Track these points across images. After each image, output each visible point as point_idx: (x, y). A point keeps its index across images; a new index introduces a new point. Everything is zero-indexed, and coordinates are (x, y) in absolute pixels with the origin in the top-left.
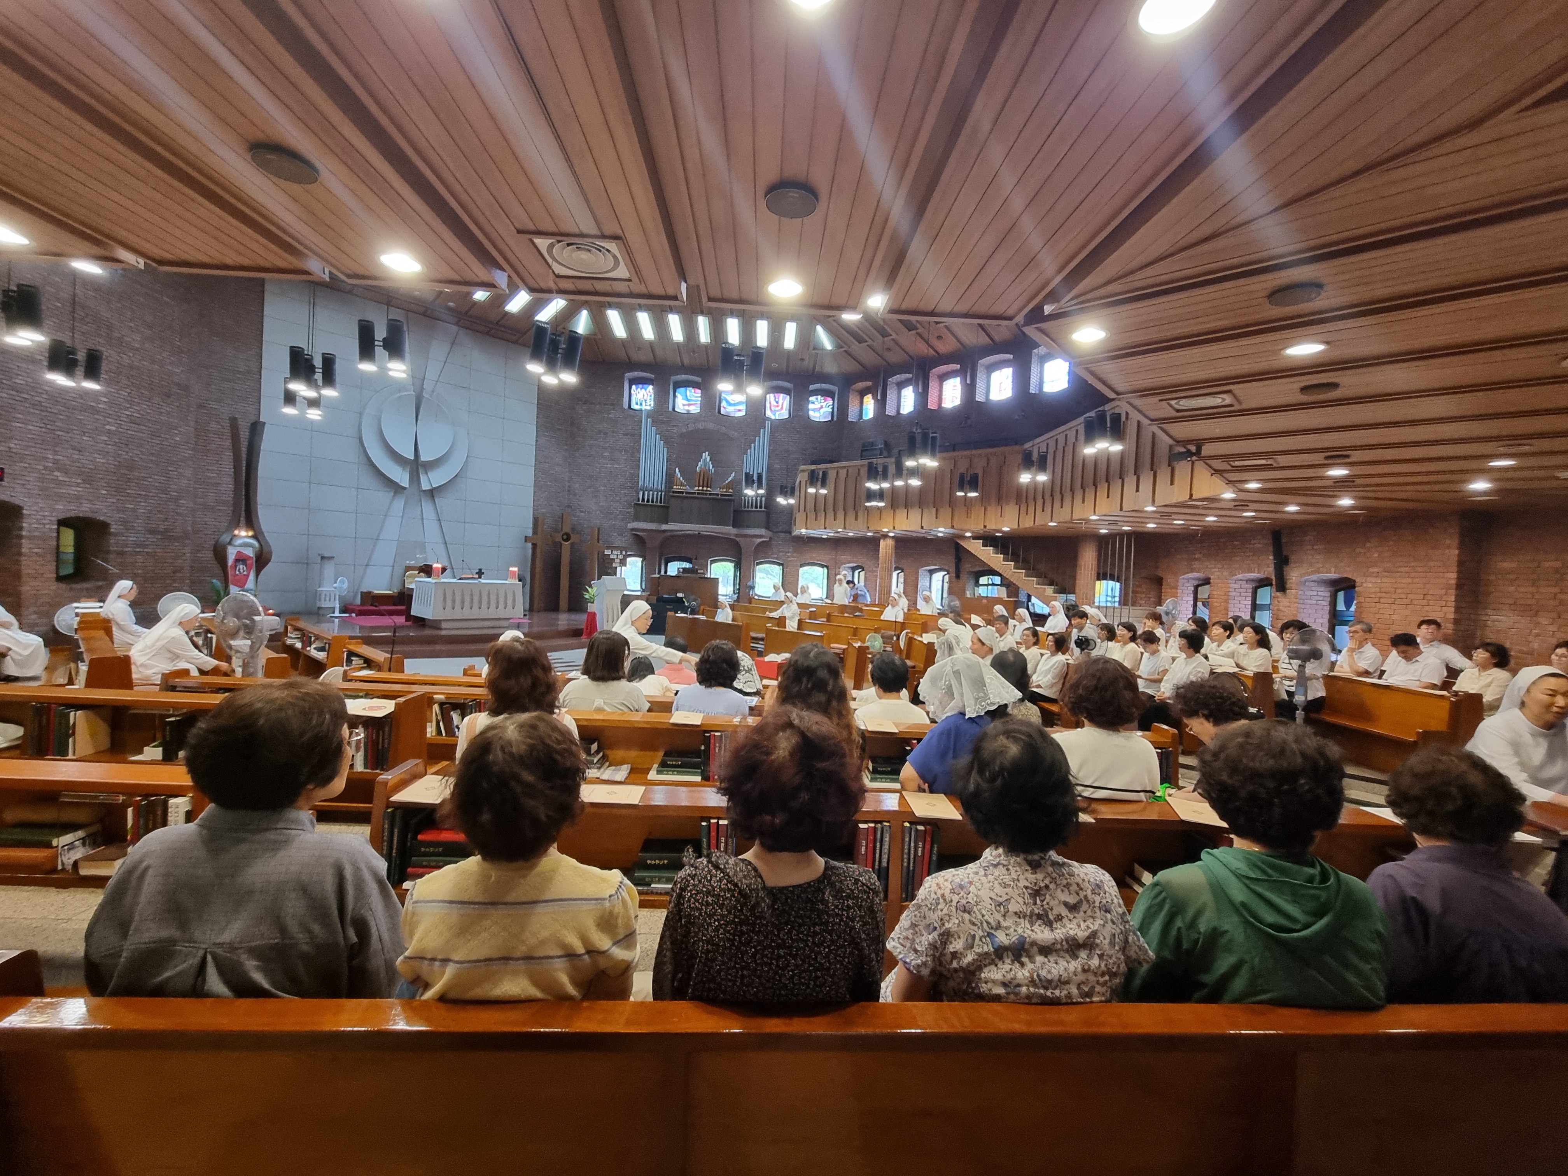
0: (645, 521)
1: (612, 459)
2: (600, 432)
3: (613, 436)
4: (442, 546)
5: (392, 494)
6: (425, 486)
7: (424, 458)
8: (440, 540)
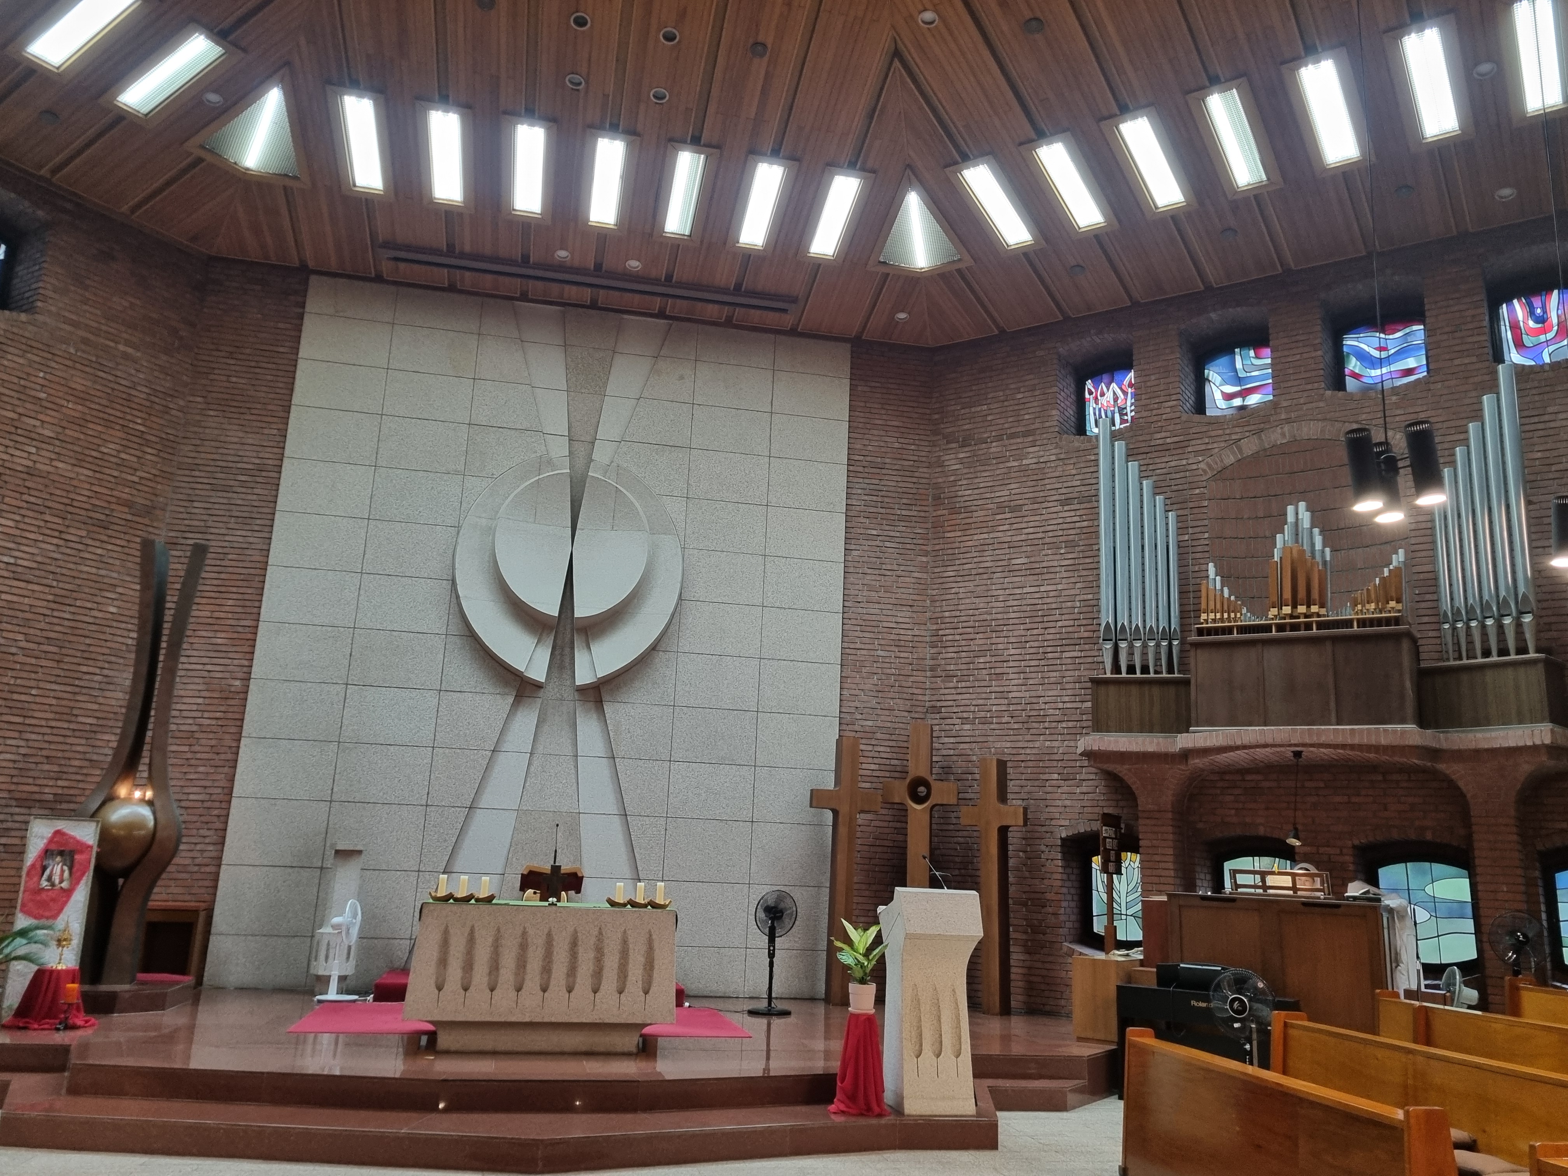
0: (1125, 727)
1: (1032, 571)
2: (1001, 508)
3: (1035, 514)
4: (617, 821)
5: (511, 699)
6: (583, 676)
7: (583, 609)
8: (612, 807)
